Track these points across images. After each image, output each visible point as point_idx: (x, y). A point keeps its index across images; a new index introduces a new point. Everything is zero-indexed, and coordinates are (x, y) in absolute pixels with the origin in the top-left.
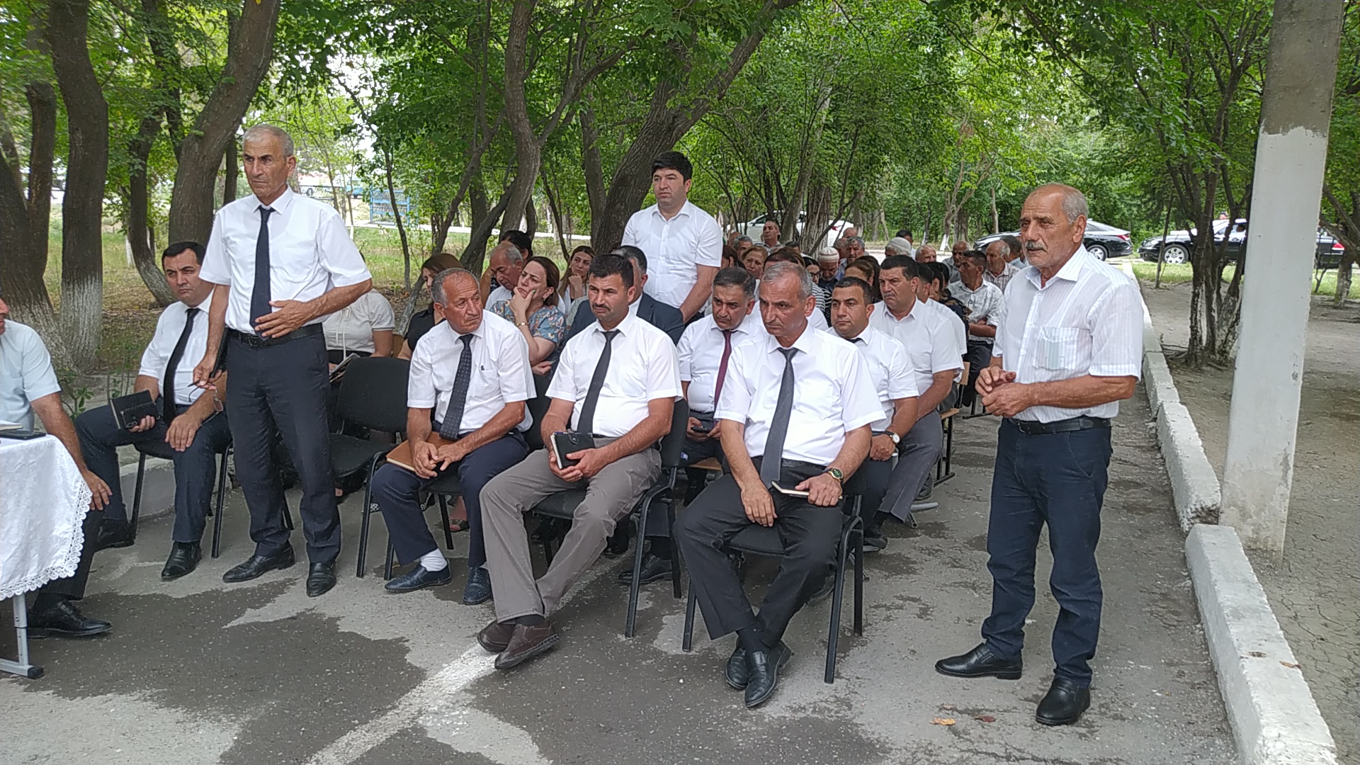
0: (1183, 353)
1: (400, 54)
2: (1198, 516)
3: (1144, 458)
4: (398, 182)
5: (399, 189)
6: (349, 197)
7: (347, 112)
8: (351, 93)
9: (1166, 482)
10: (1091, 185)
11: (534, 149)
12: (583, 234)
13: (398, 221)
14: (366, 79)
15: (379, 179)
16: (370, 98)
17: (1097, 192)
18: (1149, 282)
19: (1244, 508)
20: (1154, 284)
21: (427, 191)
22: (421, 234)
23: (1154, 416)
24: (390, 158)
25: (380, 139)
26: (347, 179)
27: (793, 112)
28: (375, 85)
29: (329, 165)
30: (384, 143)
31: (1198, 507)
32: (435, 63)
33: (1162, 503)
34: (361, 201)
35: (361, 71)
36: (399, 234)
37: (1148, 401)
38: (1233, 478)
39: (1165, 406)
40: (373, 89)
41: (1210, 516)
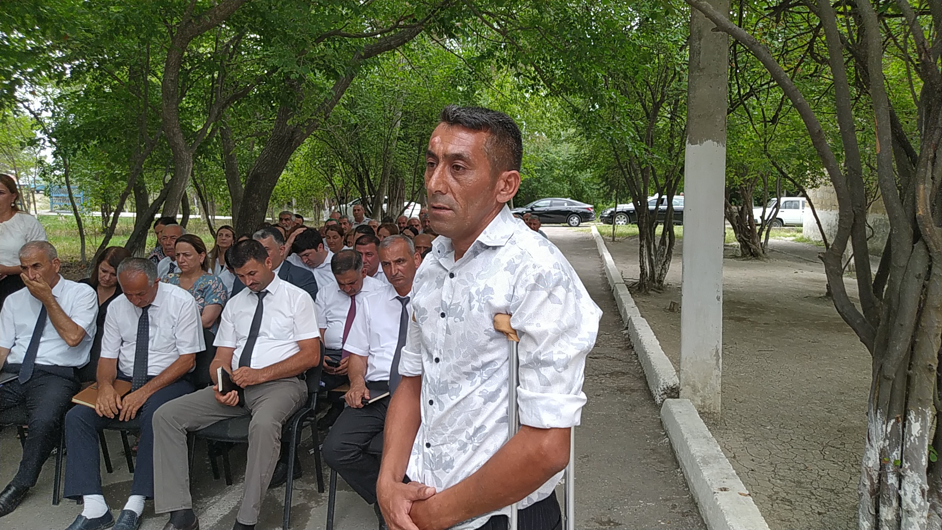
0: (636, 283)
1: (75, 85)
2: (665, 393)
3: (623, 355)
4: (74, 180)
5: (75, 186)
6: (33, 192)
7: (32, 129)
8: (34, 114)
9: (640, 370)
10: (567, 177)
11: (187, 155)
12: (225, 216)
13: (75, 210)
14: (47, 104)
15: (58, 179)
16: (50, 118)
17: (572, 181)
18: (608, 238)
19: (694, 386)
20: (611, 238)
21: (97, 186)
22: (93, 219)
23: (625, 326)
24: (68, 162)
25: (58, 148)
26: (31, 179)
27: (376, 128)
28: (55, 108)
29: (15, 169)
30: (62, 151)
31: (665, 387)
32: (104, 92)
33: (640, 385)
34: (43, 195)
35: (41, 98)
36: (75, 220)
37: (621, 316)
38: (686, 366)
39: (633, 319)
40: (53, 111)
41: (674, 392)
